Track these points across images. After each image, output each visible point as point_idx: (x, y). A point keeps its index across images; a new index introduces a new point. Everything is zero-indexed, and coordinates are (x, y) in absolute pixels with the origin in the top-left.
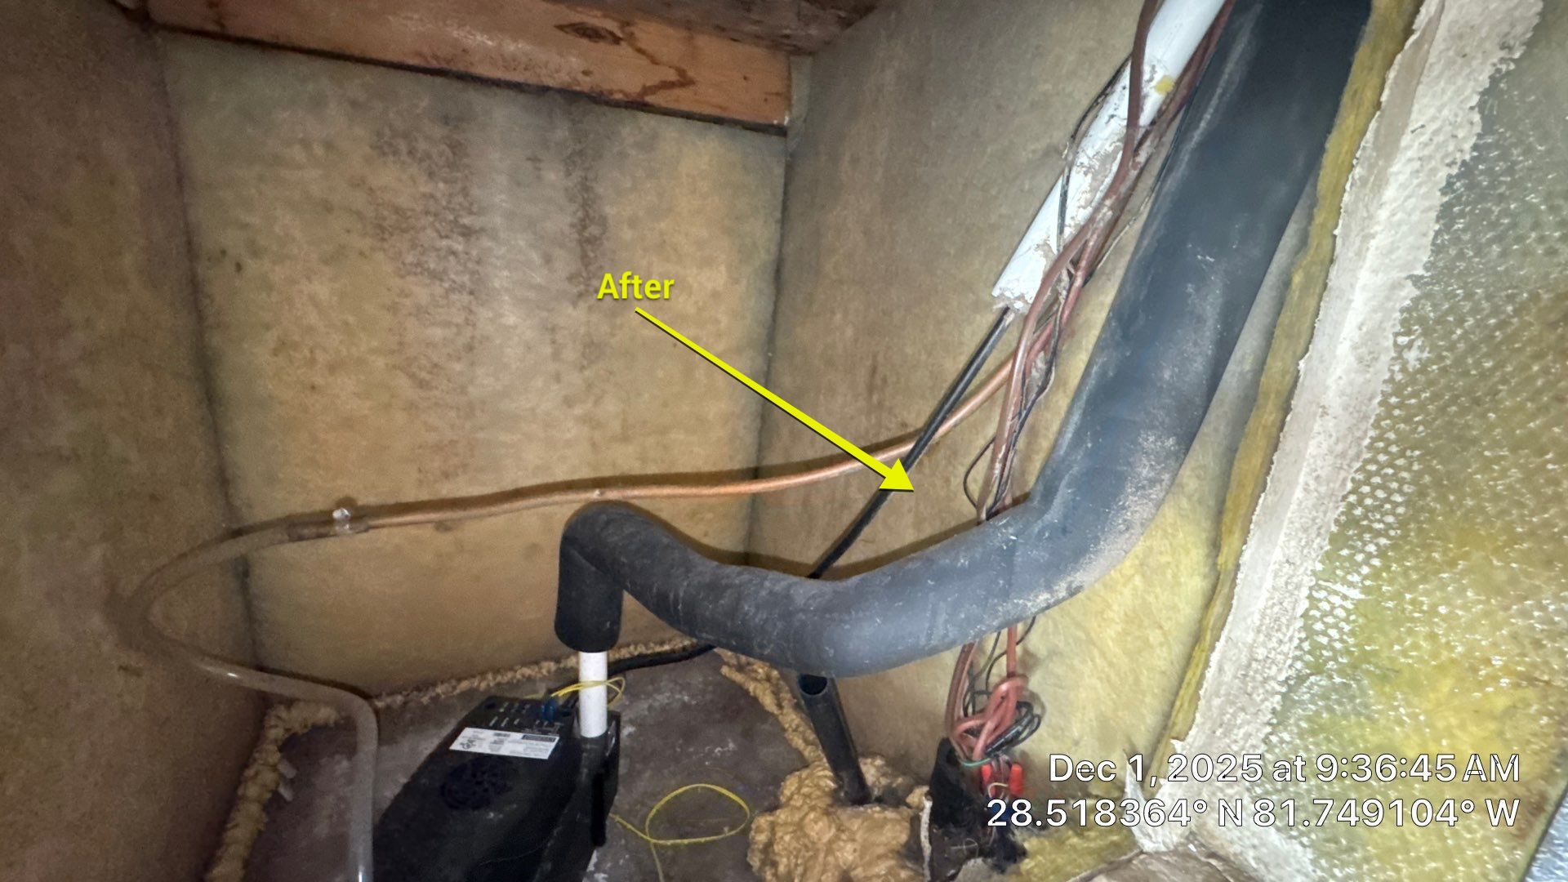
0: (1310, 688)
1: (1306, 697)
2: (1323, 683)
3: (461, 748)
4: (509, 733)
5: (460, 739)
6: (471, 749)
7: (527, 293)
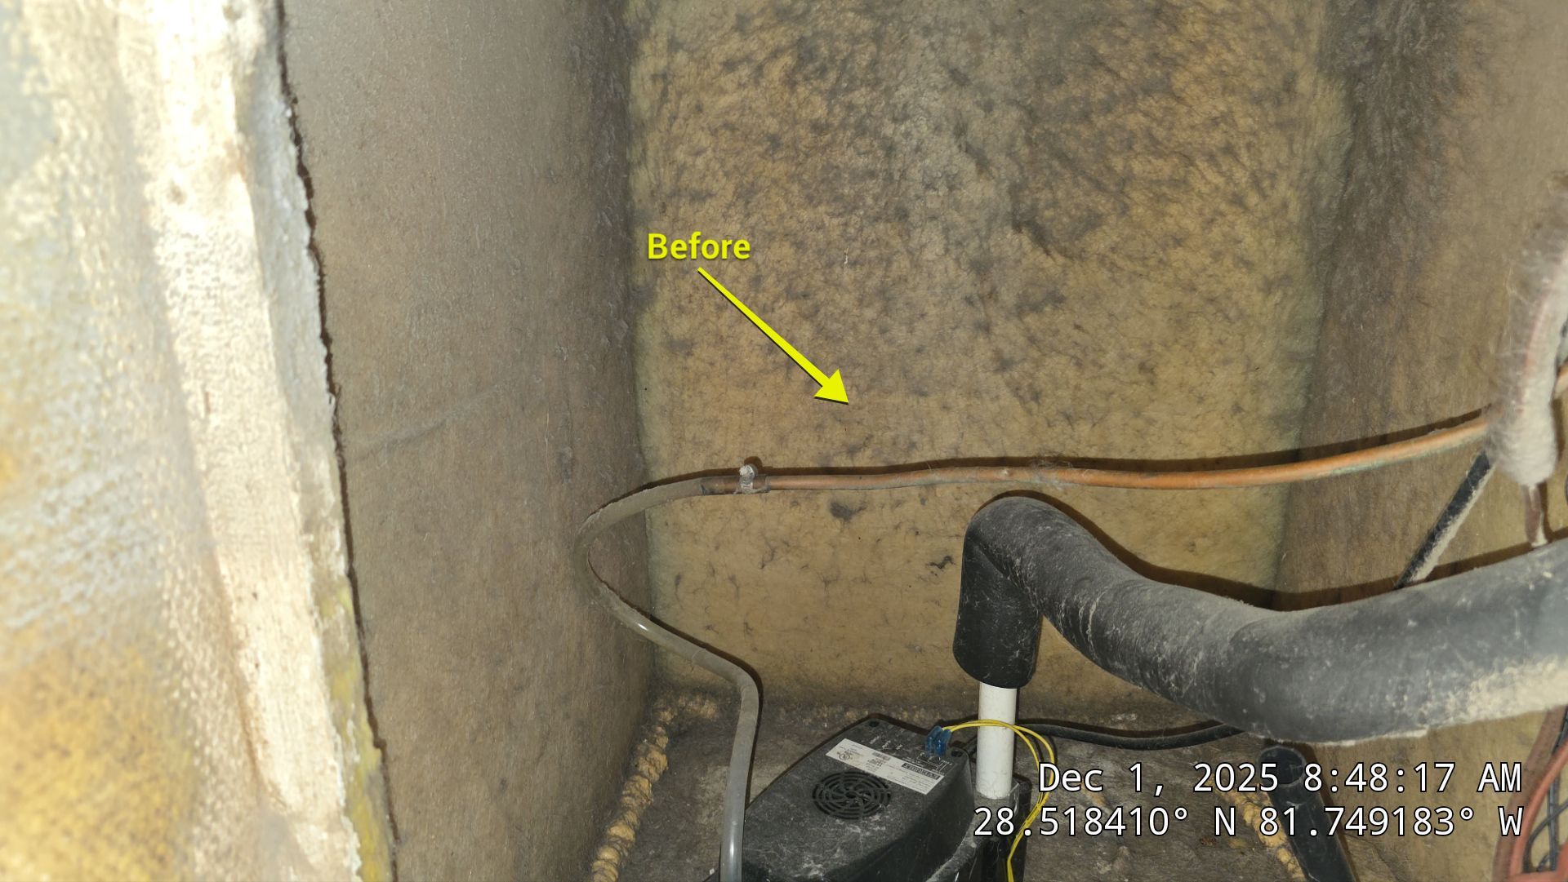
3: (836, 757)
4: (889, 756)
5: (837, 748)
6: (847, 762)
7: (956, 215)
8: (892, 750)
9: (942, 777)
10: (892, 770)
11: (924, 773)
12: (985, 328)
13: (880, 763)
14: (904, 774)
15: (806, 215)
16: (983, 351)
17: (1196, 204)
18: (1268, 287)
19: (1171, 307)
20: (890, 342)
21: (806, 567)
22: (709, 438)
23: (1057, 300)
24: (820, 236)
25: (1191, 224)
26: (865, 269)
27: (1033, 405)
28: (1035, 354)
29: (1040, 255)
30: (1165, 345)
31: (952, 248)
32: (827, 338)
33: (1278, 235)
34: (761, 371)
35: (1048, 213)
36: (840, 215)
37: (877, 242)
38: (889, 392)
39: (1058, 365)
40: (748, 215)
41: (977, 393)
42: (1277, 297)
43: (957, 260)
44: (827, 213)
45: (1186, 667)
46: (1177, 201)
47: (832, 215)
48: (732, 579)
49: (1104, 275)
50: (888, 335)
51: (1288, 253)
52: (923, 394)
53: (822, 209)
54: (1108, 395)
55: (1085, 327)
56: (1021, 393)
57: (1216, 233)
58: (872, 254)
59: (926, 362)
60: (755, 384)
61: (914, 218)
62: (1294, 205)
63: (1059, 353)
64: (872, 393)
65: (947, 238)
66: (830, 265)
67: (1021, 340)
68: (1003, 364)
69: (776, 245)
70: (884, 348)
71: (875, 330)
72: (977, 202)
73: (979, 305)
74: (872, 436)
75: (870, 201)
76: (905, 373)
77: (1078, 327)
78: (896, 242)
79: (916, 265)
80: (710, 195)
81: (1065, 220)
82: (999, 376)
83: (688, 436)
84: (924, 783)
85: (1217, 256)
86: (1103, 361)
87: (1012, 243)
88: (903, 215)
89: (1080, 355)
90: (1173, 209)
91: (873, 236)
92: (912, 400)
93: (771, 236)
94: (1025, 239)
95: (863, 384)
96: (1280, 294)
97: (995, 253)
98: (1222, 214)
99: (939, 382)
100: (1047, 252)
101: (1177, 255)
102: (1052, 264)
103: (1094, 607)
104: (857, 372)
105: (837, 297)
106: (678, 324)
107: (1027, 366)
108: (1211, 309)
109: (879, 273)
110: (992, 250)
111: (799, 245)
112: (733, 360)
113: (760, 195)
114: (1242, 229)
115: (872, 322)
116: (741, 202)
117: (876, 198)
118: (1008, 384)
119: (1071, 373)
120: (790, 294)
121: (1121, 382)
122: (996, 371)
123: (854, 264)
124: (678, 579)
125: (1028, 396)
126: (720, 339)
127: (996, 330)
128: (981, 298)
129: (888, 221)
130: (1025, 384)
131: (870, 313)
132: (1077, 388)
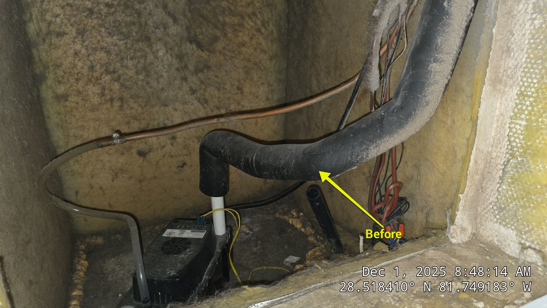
0: (511, 165)
1: (510, 169)
2: (515, 162)
3: (167, 236)
4: (185, 230)
5: (166, 233)
6: (171, 236)
7: (168, 38)
8: (185, 228)
9: (206, 231)
10: (188, 234)
11: (199, 232)
12: (185, 79)
13: (183, 233)
14: (193, 234)
15: (109, 40)
16: (186, 88)
17: (247, 32)
18: (271, 59)
19: (244, 67)
20: (151, 87)
21: (131, 177)
22: (81, 133)
23: (208, 67)
24: (116, 48)
25: (246, 39)
26: (137, 60)
27: (206, 105)
28: (203, 87)
29: (200, 52)
30: (244, 80)
31: (169, 51)
32: (126, 88)
33: (272, 41)
34: (100, 104)
35: (201, 37)
36: (123, 40)
37: (140, 50)
38: (153, 106)
39: (211, 90)
40: (84, 41)
41: (186, 103)
42: (274, 62)
43: (171, 55)
44: (118, 39)
45: (289, 166)
46: (241, 31)
47: (120, 40)
48: (101, 188)
49: (222, 58)
50: (149, 85)
51: (275, 47)
52: (167, 106)
53: (115, 38)
54: (229, 99)
55: (219, 76)
56: (201, 101)
57: (254, 42)
58: (139, 54)
59: (166, 94)
60: (98, 110)
61: (152, 40)
62: (275, 32)
63: (211, 86)
64: (147, 107)
65: (166, 47)
66: (122, 59)
67: (198, 83)
68: (193, 92)
69: (98, 53)
70: (149, 90)
71: (144, 83)
72: (175, 33)
73: (182, 71)
74: (149, 124)
75: (134, 34)
76: (159, 98)
77: (216, 76)
78: (147, 49)
79: (156, 57)
80: (65, 34)
81: (206, 39)
82: (193, 96)
83: (71, 134)
84: (201, 235)
85: (255, 49)
86: (226, 87)
87: (190, 48)
88: (148, 39)
89: (218, 86)
90: (241, 34)
91: (138, 48)
92: (162, 108)
93: (95, 49)
94: (194, 46)
95: (143, 105)
96: (275, 60)
97: (184, 51)
98: (255, 35)
99: (172, 100)
100: (203, 51)
101: (244, 49)
102: (205, 55)
103: (254, 157)
104: (140, 100)
105: (127, 72)
106: (59, 89)
107: (202, 92)
108: (256, 67)
109: (143, 61)
110: (183, 51)
111: (108, 52)
112: (86, 101)
113: (88, 33)
114: (261, 40)
115: (143, 80)
116: (80, 36)
117: (136, 33)
118: (196, 99)
119: (216, 92)
120: (107, 72)
121: (233, 94)
122: (191, 94)
123: (132, 59)
124: (77, 193)
125: (203, 102)
126: (79, 93)
127: (189, 80)
128: (182, 68)
129: (143, 41)
130: (202, 98)
131: (141, 77)
132: (219, 97)
